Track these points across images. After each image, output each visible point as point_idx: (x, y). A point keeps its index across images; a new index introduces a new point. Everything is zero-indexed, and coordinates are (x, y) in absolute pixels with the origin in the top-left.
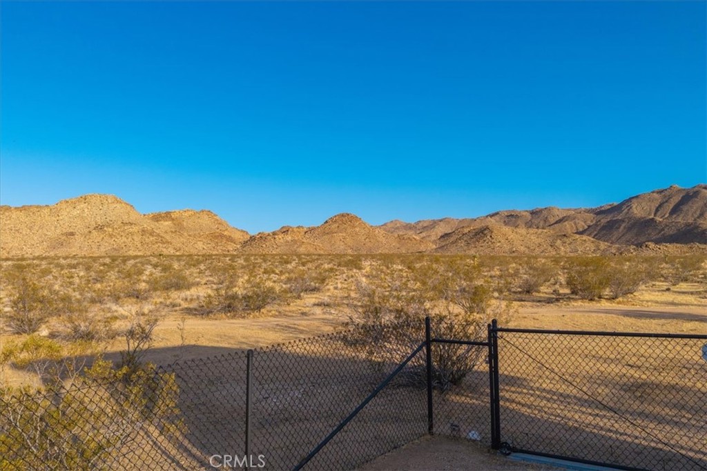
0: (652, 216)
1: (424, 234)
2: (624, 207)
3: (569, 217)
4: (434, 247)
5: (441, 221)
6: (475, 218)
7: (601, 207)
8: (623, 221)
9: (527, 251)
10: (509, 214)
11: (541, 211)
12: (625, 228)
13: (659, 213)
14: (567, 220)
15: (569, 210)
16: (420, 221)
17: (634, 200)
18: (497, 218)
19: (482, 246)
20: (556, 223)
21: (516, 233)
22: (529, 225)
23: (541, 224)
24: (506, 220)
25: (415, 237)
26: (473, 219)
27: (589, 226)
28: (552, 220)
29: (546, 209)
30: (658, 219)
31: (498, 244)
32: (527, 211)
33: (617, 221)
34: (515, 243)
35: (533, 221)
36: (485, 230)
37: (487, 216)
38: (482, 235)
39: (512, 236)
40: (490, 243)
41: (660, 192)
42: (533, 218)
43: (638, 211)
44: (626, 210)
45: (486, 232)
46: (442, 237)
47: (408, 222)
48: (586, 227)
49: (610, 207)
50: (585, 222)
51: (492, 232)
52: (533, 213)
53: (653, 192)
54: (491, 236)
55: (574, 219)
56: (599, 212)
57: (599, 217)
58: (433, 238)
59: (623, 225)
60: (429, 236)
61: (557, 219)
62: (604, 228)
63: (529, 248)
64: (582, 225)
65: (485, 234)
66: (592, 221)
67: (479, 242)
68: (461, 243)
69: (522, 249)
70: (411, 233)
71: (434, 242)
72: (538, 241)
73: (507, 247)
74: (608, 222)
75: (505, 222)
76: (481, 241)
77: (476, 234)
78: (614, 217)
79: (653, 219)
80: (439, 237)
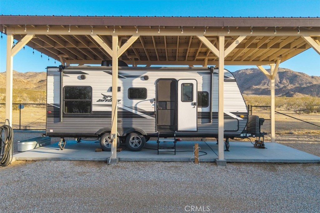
1: (29, 79)
4: (35, 86)
5: (40, 73)
16: (28, 72)
25: (24, 81)
46: (39, 82)
47: (20, 72)
58: (35, 82)
60: (32, 81)
70: (22, 79)
71: (35, 84)
80: (38, 82)
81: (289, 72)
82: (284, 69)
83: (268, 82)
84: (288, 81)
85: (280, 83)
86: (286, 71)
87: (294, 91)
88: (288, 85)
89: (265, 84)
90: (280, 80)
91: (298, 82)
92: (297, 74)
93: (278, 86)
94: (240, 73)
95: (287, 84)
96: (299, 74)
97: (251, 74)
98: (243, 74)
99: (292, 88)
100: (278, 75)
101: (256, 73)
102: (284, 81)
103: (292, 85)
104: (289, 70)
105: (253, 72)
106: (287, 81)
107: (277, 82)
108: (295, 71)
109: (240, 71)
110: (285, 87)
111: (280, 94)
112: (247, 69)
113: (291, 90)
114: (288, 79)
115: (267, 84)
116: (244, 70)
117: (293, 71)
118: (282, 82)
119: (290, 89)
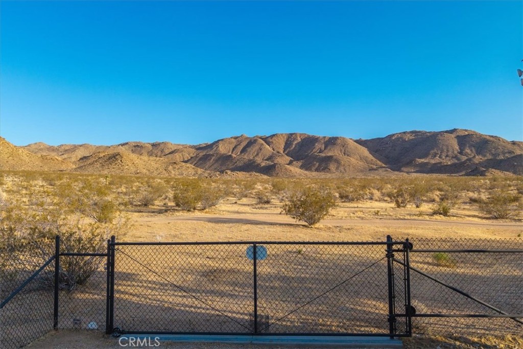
0: (230, 154)
1: (65, 156)
2: (214, 146)
3: (178, 150)
4: (74, 167)
5: (81, 146)
6: (109, 145)
7: (200, 145)
8: (213, 155)
9: (148, 173)
10: (136, 145)
11: (159, 144)
12: (214, 160)
13: (234, 152)
14: (177, 152)
15: (179, 145)
16: (62, 145)
17: (220, 142)
18: (126, 147)
19: (114, 168)
20: (170, 153)
21: (141, 159)
22: (150, 154)
23: (159, 154)
24: (134, 149)
25: (57, 158)
26: (107, 147)
27: (192, 158)
28: (167, 151)
29: (163, 143)
30: (234, 155)
31: (127, 167)
32: (149, 144)
33: (209, 155)
34: (139, 167)
35: (153, 151)
36: (117, 155)
37: (119, 145)
38: (114, 159)
39: (137, 161)
40: (120, 166)
41: (236, 138)
42: (153, 148)
43: (223, 149)
44: (215, 148)
45: (117, 157)
46: (81, 159)
47: (51, 145)
48: (190, 158)
49: (205, 145)
50: (189, 154)
51: (122, 157)
52: (154, 145)
53: (232, 138)
54: (121, 161)
55: (182, 151)
56: (199, 148)
57: (199, 151)
58: (73, 159)
59: (213, 158)
60: (70, 158)
61: (170, 151)
62: (201, 159)
63: (149, 171)
64: (187, 157)
65: (117, 159)
66: (193, 154)
67: (111, 164)
68: (97, 164)
69: (144, 171)
70: (53, 155)
71: (74, 163)
72: (156, 166)
73: (133, 169)
74: (204, 155)
75: (132, 150)
76: (113, 164)
77: (110, 158)
78: (207, 152)
79: (231, 155)
80: (78, 159)
81: (475, 136)
82: (466, 130)
83: (441, 153)
84: (474, 151)
85: (461, 153)
86: (469, 134)
87: (486, 166)
88: (474, 157)
89: (435, 156)
90: (460, 149)
91: (490, 151)
92: (488, 138)
93: (458, 159)
94: (393, 138)
95: (473, 155)
96: (491, 139)
97: (412, 140)
98: (399, 140)
99: (481, 161)
100: (456, 140)
101: (420, 138)
102: (468, 151)
103: (481, 157)
104: (474, 132)
105: (414, 136)
106: (471, 150)
107: (456, 152)
108: (483, 134)
109: (394, 135)
110: (470, 160)
111: (461, 171)
112: (404, 133)
113: (480, 163)
114: (474, 147)
115: (438, 156)
116: (400, 133)
117: (482, 133)
118: (464, 152)
119: (477, 162)
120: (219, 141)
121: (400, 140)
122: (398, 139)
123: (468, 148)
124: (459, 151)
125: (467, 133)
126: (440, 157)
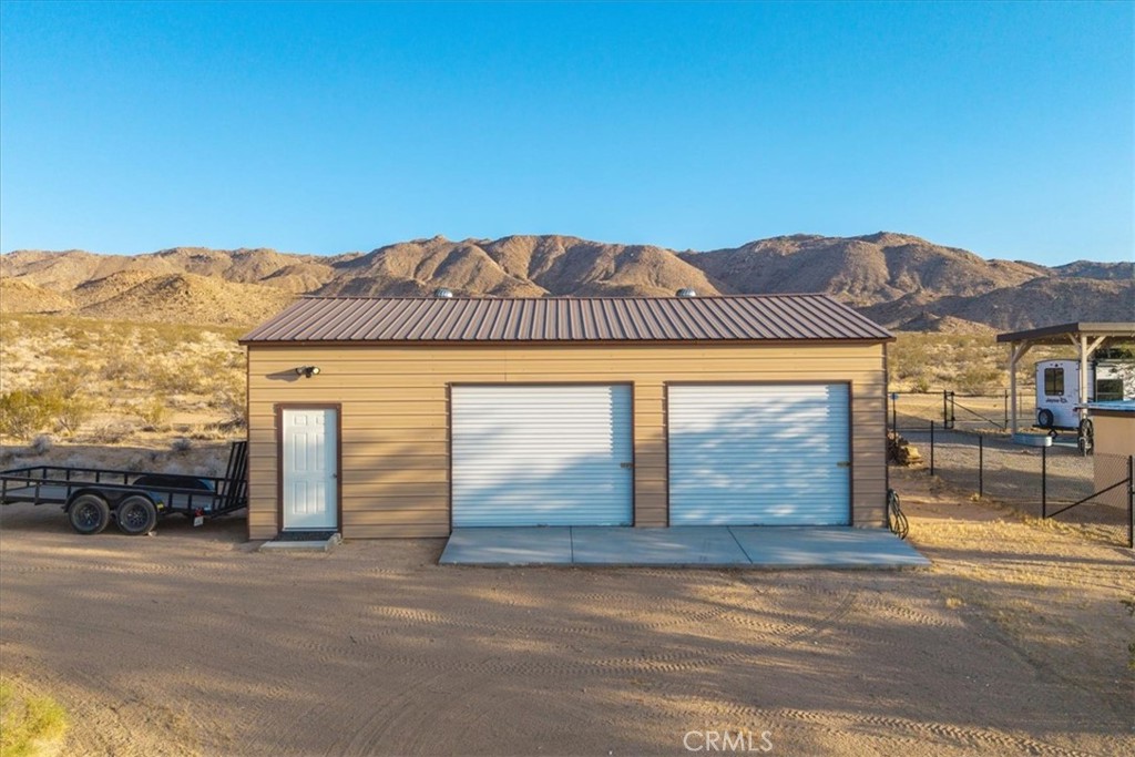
0: (411, 278)
2: (375, 260)
3: (294, 267)
4: (65, 303)
6: (133, 255)
7: (341, 256)
8: (374, 281)
9: (247, 320)
10: (195, 254)
11: (248, 254)
12: (376, 291)
13: (420, 274)
14: (290, 273)
15: (292, 256)
16: (18, 252)
17: (388, 252)
18: (173, 258)
19: (171, 309)
20: (274, 275)
21: (228, 289)
22: (229, 275)
23: (249, 275)
24: (190, 264)
26: (129, 258)
27: (325, 285)
28: (267, 271)
29: (256, 251)
30: (421, 282)
31: (200, 306)
32: (224, 252)
33: (365, 280)
34: (226, 306)
35: (236, 269)
36: (176, 280)
37: (156, 255)
38: (171, 290)
39: (221, 294)
40: (185, 304)
41: (422, 243)
42: (235, 263)
43: (395, 268)
44: (377, 265)
45: (177, 284)
46: (80, 286)
48: (320, 286)
49: (352, 258)
50: (318, 278)
51: (188, 286)
52: (236, 256)
53: (413, 242)
54: (187, 293)
55: (302, 271)
56: (339, 264)
57: (340, 271)
58: (64, 287)
59: (374, 287)
60: (53, 282)
61: (274, 269)
62: (347, 289)
63: (249, 315)
64: (314, 283)
65: (176, 289)
66: (328, 277)
67: (165, 300)
68: (133, 300)
69: (240, 316)
71: (66, 294)
72: (263, 305)
73: (214, 312)
74: (353, 281)
75: (187, 266)
76: (170, 300)
77: (159, 287)
78: (360, 273)
79: (413, 282)
81: (919, 248)
82: (903, 236)
83: (852, 282)
84: (917, 279)
85: (892, 283)
86: (908, 245)
87: (939, 309)
88: (918, 291)
89: (841, 289)
90: (890, 274)
91: (948, 279)
92: (945, 252)
93: (887, 296)
94: (757, 250)
95: (915, 287)
96: (952, 254)
97: (794, 254)
98: (767, 255)
99: (932, 300)
100: (883, 256)
101: (813, 250)
102: (905, 278)
103: (930, 292)
104: (918, 240)
105: (799, 247)
106: (912, 278)
107: (882, 281)
108: (937, 244)
109: (757, 243)
110: (908, 297)
111: (892, 321)
112: (779, 239)
113: (930, 307)
114: (917, 270)
115: (847, 288)
116: (770, 240)
117: (933, 243)
118: (898, 281)
119: (924, 303)
120: (384, 248)
121: (771, 254)
122: (766, 252)
123: (905, 273)
124: (889, 278)
125: (904, 242)
126: (850, 291)
